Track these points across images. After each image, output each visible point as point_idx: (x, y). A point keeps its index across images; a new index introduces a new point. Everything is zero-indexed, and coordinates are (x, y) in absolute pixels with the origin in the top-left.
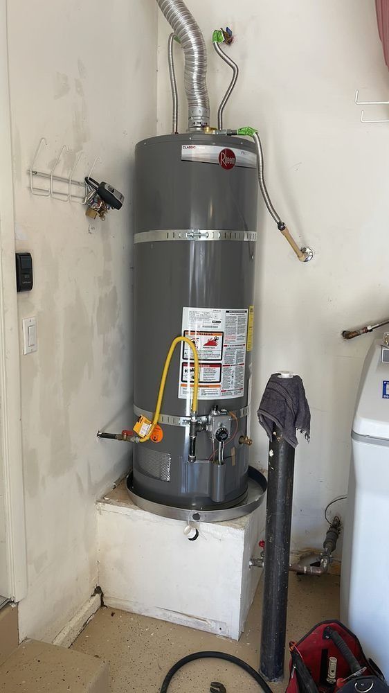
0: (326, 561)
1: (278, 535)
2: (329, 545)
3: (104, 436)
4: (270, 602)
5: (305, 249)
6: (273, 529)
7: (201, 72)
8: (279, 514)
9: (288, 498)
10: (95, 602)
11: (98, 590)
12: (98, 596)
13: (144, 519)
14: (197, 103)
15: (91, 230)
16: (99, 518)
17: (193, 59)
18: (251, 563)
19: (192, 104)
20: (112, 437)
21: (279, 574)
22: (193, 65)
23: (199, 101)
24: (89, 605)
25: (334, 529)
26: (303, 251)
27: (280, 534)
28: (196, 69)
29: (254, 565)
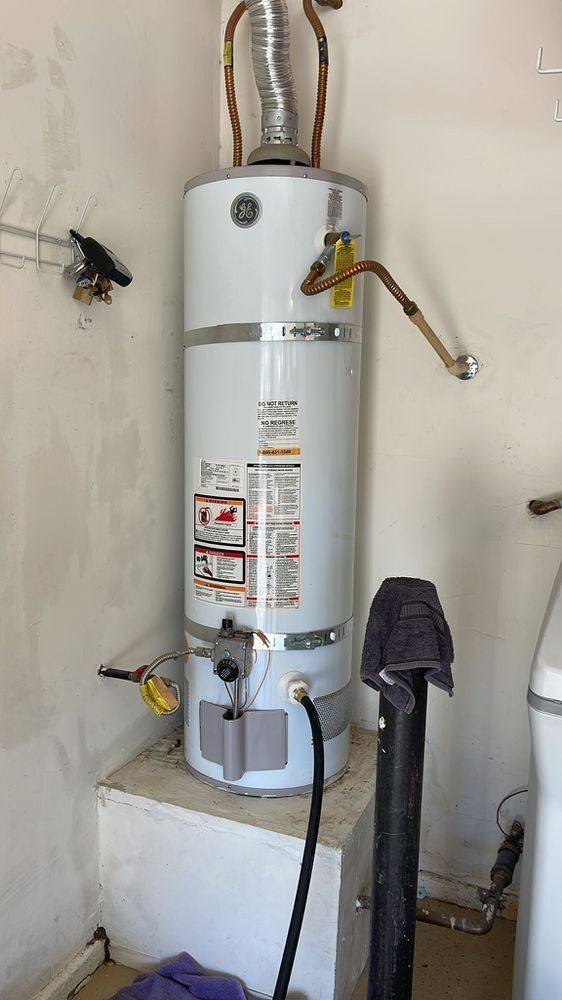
0: (492, 907)
1: (394, 871)
2: (500, 875)
3: (110, 673)
4: (379, 992)
5: (465, 358)
6: (384, 860)
7: (279, 46)
8: (395, 834)
9: (411, 805)
10: (92, 955)
11: (100, 933)
12: (99, 944)
13: (175, 819)
14: (275, 103)
15: (83, 320)
16: (101, 810)
17: (263, 23)
18: (358, 904)
19: (268, 105)
20: (124, 676)
21: (396, 944)
22: (265, 34)
23: (280, 99)
24: (80, 960)
25: (510, 846)
26: (462, 360)
27: (397, 871)
28: (270, 40)
29: (364, 907)
